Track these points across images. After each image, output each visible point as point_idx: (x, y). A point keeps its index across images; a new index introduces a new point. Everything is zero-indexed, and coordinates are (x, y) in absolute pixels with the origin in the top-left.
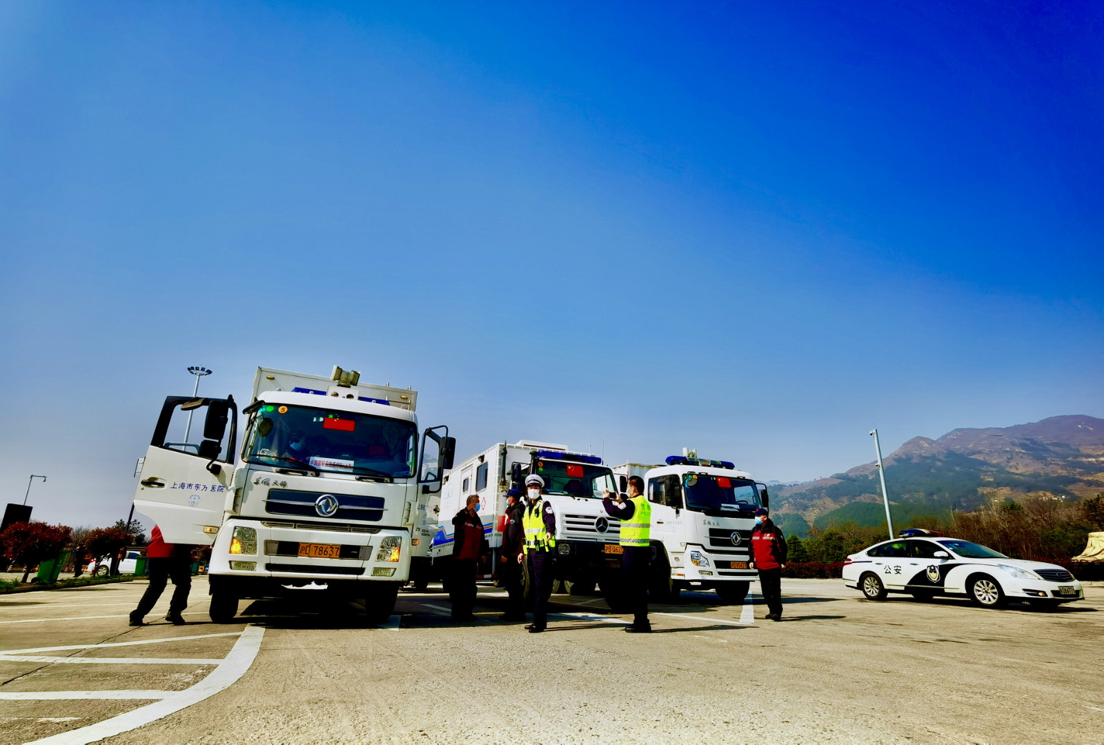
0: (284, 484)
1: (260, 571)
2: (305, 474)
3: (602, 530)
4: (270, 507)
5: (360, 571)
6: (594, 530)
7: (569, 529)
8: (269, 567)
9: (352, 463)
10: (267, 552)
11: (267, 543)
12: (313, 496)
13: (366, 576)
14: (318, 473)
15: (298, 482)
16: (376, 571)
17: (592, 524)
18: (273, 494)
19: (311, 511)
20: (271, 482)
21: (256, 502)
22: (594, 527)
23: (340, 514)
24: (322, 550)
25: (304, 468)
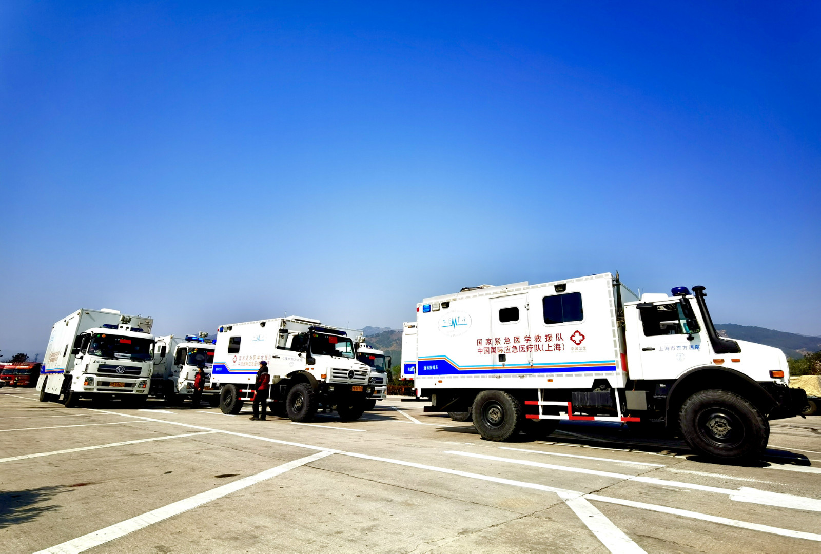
0: (105, 363)
1: (95, 391)
2: (113, 359)
3: (351, 377)
4: (99, 370)
5: (132, 391)
6: (346, 378)
7: (334, 377)
8: (98, 390)
9: (130, 355)
10: (98, 385)
11: (98, 382)
12: (115, 367)
13: (133, 393)
14: (117, 359)
15: (110, 362)
16: (137, 391)
17: (346, 374)
18: (100, 366)
19: (115, 372)
20: (100, 362)
21: (93, 368)
22: (347, 376)
23: (125, 373)
24: (118, 384)
25: (113, 357)
